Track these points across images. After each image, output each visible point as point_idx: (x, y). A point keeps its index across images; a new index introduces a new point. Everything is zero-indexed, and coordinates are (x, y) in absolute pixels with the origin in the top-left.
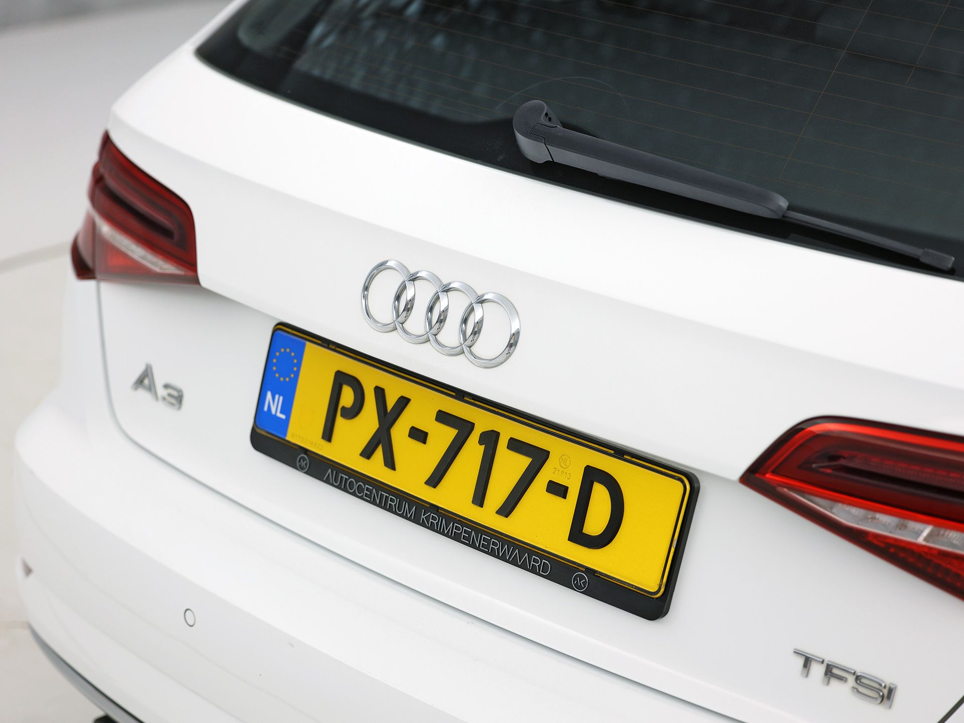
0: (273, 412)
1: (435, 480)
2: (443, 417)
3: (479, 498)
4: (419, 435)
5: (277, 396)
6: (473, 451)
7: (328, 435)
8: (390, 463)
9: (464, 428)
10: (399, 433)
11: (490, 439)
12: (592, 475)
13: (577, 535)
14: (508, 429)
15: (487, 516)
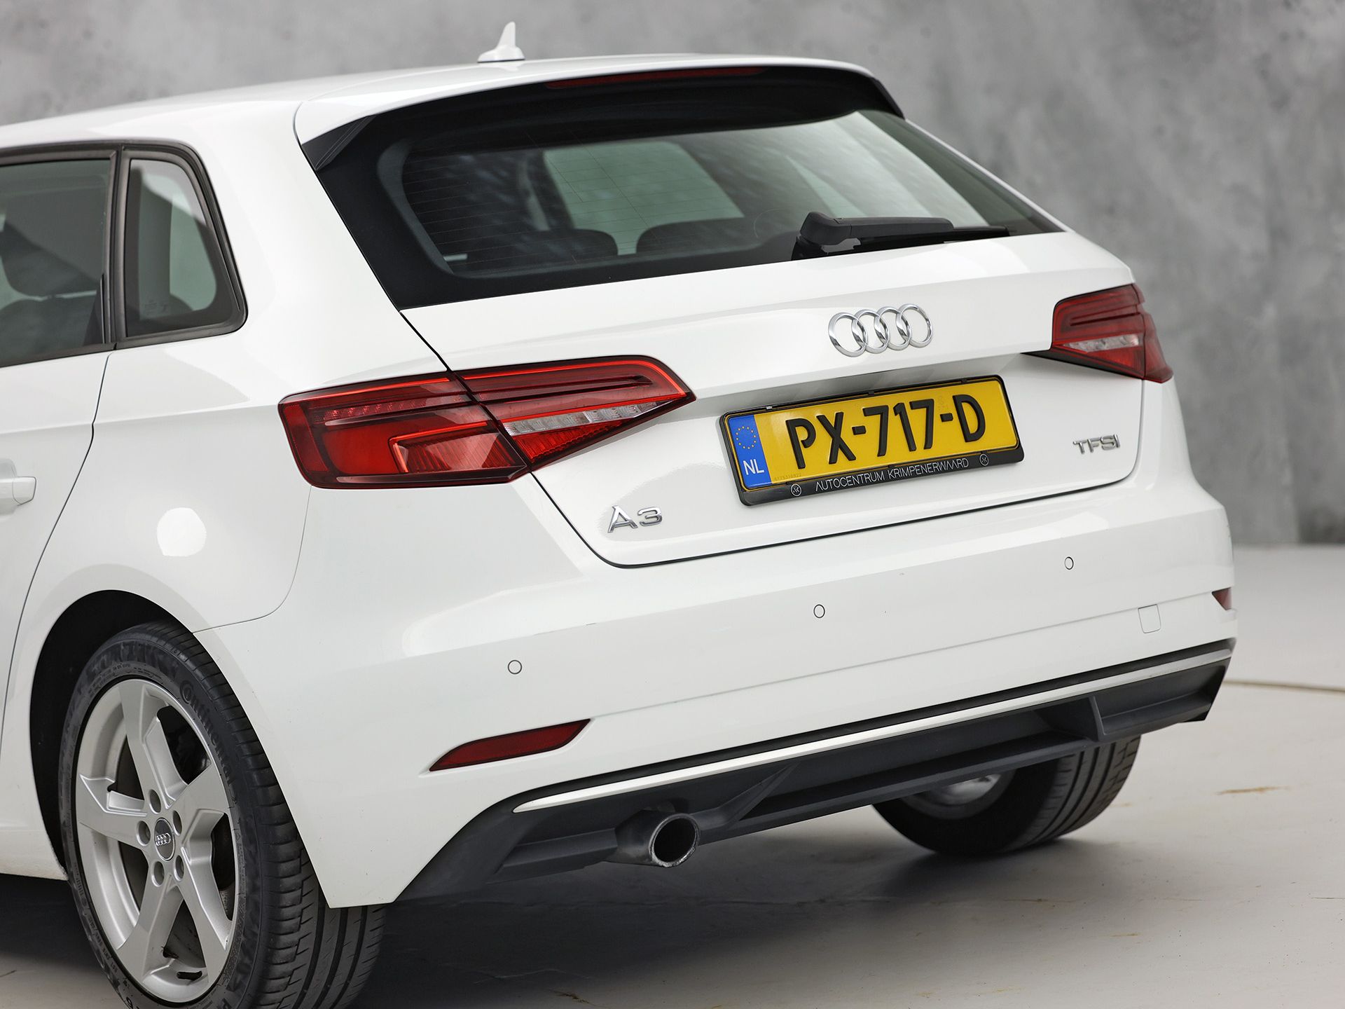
0: (754, 473)
1: (882, 451)
2: (868, 412)
3: (912, 446)
4: (859, 431)
5: (751, 461)
6: (894, 422)
7: (801, 464)
8: (851, 457)
9: (882, 411)
10: (846, 435)
11: (899, 409)
12: (958, 400)
13: (969, 437)
14: (906, 398)
15: (921, 454)
